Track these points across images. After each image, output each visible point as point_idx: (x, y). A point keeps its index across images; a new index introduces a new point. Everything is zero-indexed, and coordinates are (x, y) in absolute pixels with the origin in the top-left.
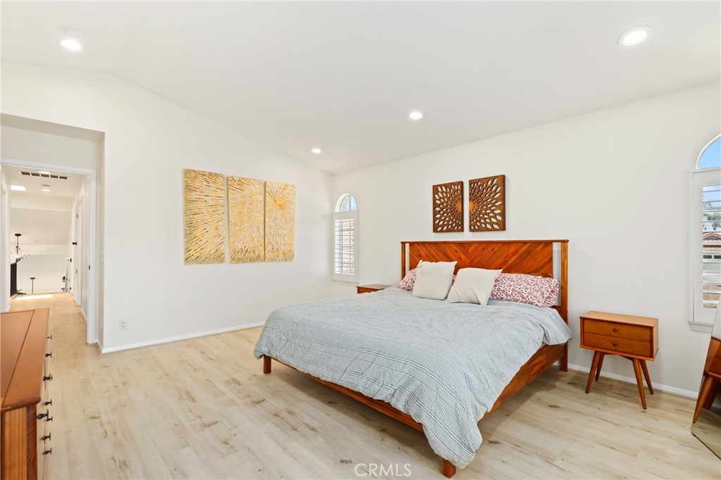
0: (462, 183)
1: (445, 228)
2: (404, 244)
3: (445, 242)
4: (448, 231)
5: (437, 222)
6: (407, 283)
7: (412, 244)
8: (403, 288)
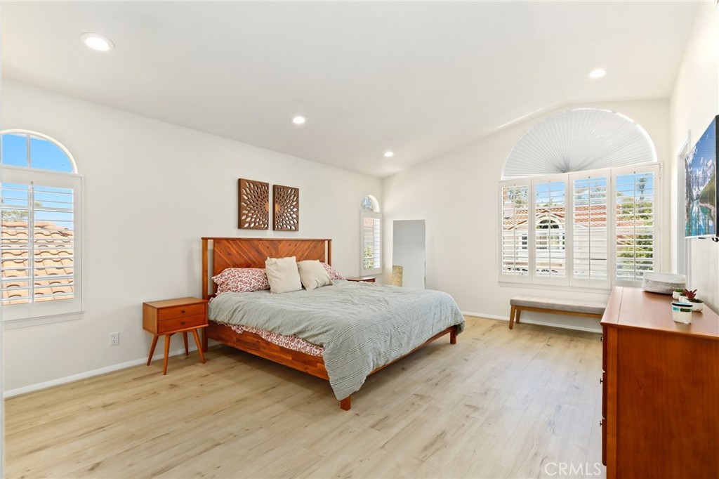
0: (267, 185)
1: (252, 225)
2: (205, 240)
3: (261, 240)
4: (255, 228)
5: (243, 218)
6: (251, 284)
7: (216, 241)
8: (259, 289)
